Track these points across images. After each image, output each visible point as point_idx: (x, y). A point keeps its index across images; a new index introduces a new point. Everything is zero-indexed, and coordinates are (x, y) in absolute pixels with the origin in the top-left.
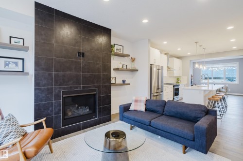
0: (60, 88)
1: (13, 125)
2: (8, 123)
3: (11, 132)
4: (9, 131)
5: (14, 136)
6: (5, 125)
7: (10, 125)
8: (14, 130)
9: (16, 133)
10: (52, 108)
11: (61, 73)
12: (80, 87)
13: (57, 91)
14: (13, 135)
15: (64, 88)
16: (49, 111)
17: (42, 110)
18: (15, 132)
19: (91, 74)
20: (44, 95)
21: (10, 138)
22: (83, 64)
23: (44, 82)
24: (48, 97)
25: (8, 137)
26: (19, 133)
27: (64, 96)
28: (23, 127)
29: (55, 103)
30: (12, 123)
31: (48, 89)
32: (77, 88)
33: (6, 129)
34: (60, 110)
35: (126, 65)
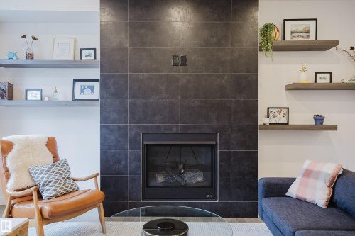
0: (139, 127)
1: (57, 173)
2: (52, 170)
3: (50, 182)
4: (49, 180)
5: (53, 188)
6: (48, 171)
7: (53, 172)
8: (54, 180)
9: (56, 185)
10: (126, 162)
11: (140, 100)
12: (177, 129)
13: (133, 133)
14: (52, 186)
15: (146, 128)
16: (121, 166)
17: (111, 163)
18: (55, 182)
19: (201, 101)
20: (113, 138)
21: (49, 190)
22: (185, 81)
23: (114, 116)
24: (119, 142)
25: (47, 187)
26: (61, 186)
27: (145, 143)
28: (75, 180)
29: (131, 154)
30: (56, 171)
31: (120, 128)
32: (170, 128)
33: (47, 176)
34: (138, 167)
35: (331, 73)
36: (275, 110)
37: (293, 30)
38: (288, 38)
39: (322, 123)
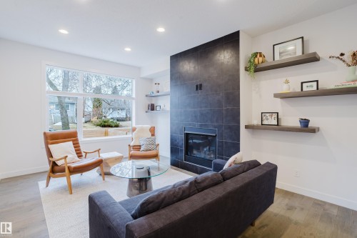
0: (183, 124)
10: (179, 141)
12: (198, 125)
13: (181, 127)
15: (186, 125)
16: (177, 143)
17: (174, 141)
20: (174, 128)
22: (201, 98)
23: (175, 118)
24: (176, 130)
27: (185, 132)
29: (180, 137)
31: (176, 124)
32: (195, 125)
35: (317, 81)
36: (267, 115)
37: (281, 51)
38: (277, 58)
39: (307, 126)
